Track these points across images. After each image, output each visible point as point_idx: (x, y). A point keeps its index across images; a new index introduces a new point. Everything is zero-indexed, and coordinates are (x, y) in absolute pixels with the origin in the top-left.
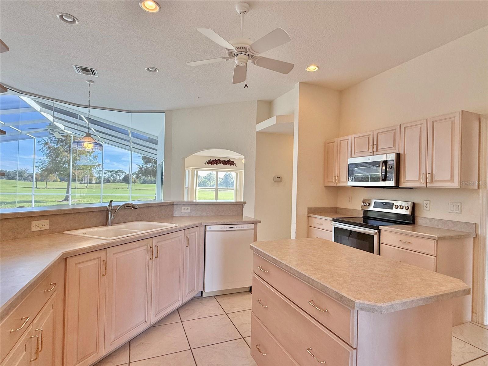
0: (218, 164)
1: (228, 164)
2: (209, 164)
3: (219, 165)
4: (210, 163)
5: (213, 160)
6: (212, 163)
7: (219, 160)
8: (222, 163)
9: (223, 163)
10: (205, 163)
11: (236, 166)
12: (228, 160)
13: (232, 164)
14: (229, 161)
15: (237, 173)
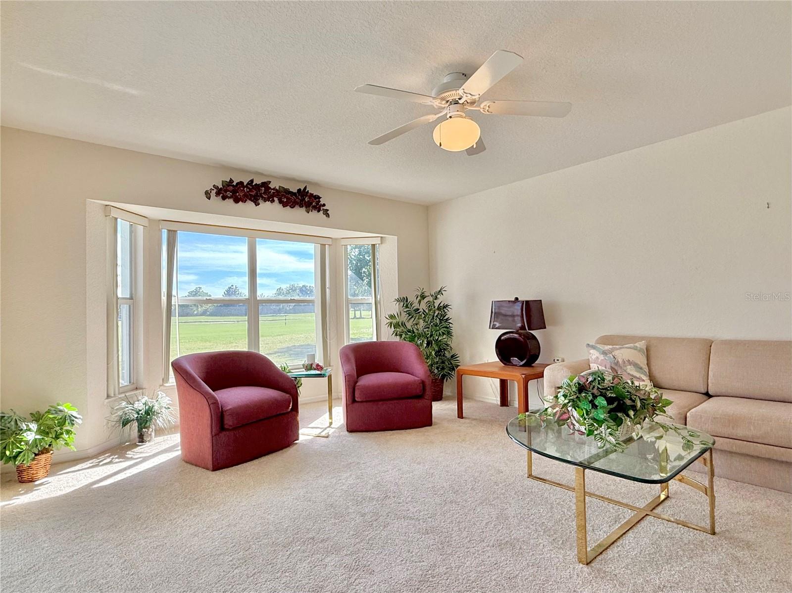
0: (260, 201)
1: (301, 206)
2: (224, 198)
3: (265, 206)
4: (229, 194)
5: (241, 183)
6: (240, 194)
7: (265, 185)
8: (276, 199)
9: (281, 202)
10: (208, 195)
11: (328, 215)
12: (299, 190)
13: (315, 208)
14: (303, 193)
15: (323, 246)
